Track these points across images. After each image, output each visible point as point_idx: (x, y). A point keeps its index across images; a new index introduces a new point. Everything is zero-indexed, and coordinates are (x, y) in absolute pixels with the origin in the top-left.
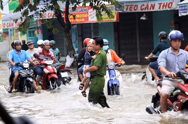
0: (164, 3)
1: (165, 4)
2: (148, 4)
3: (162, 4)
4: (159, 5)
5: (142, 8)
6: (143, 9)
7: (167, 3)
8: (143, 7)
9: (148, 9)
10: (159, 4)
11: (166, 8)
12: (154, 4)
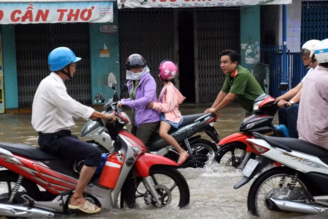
0: (72, 11)
1: (74, 13)
2: (30, 9)
3: (66, 11)
4: (60, 13)
5: (16, 18)
6: (18, 18)
7: (78, 11)
8: (17, 15)
9: (31, 20)
10: (58, 11)
11: (76, 19)
12: (47, 11)
